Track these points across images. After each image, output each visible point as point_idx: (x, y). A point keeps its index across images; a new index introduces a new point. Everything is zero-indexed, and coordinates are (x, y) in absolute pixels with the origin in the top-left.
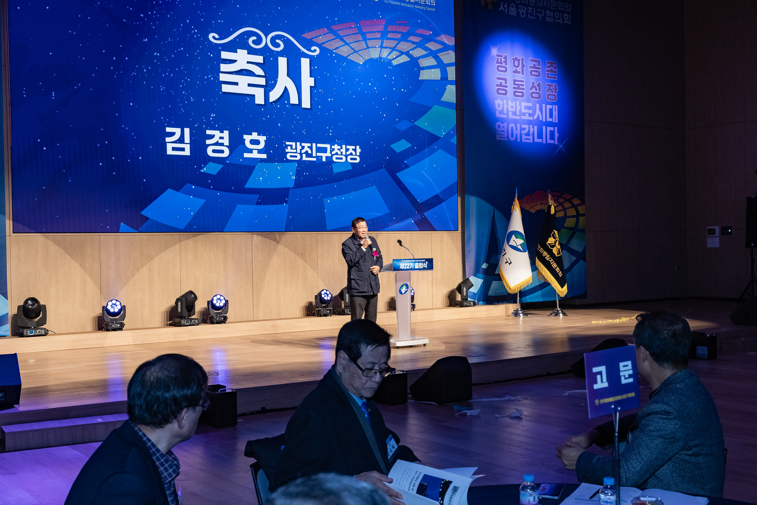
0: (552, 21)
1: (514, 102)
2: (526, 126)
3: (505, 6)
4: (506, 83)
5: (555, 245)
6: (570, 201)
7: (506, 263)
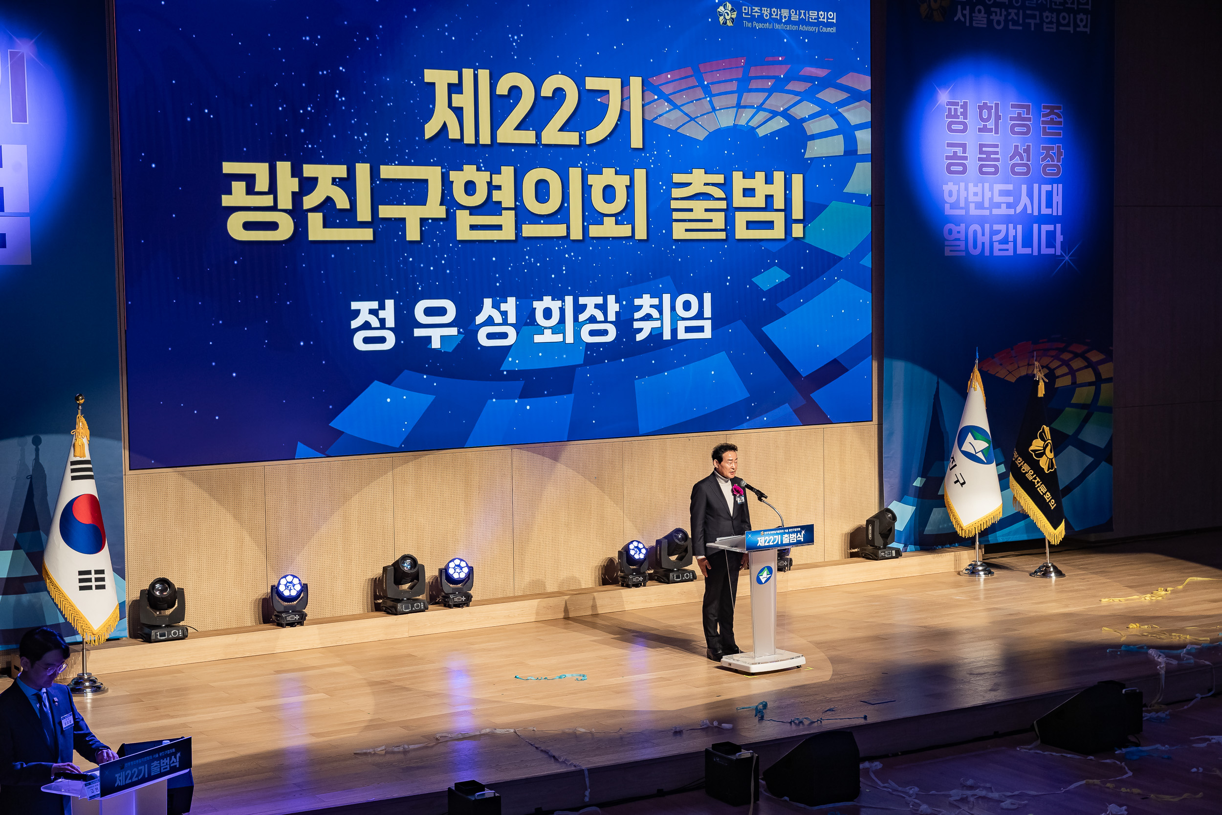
0: (1054, 30)
1: (980, 185)
2: (1003, 227)
3: (964, 12)
4: (964, 152)
5: (1044, 453)
6: (1083, 356)
7: (956, 482)
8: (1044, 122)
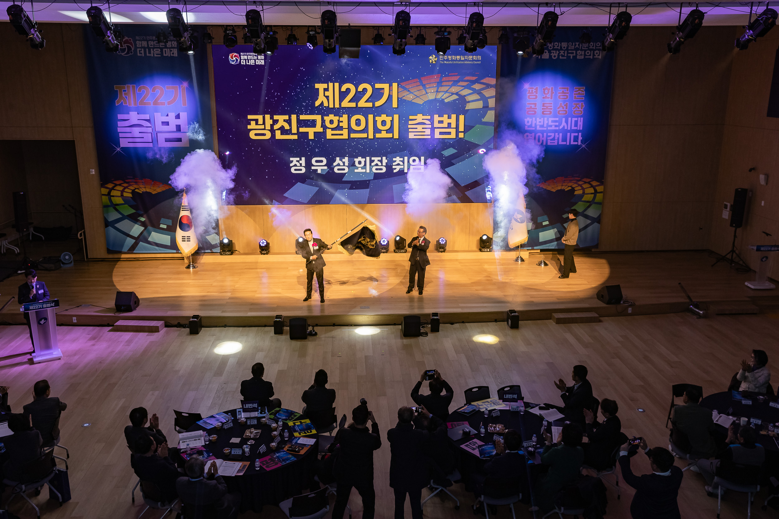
0: (583, 58)
2: (553, 134)
4: (535, 106)
7: (511, 228)
8: (575, 94)
